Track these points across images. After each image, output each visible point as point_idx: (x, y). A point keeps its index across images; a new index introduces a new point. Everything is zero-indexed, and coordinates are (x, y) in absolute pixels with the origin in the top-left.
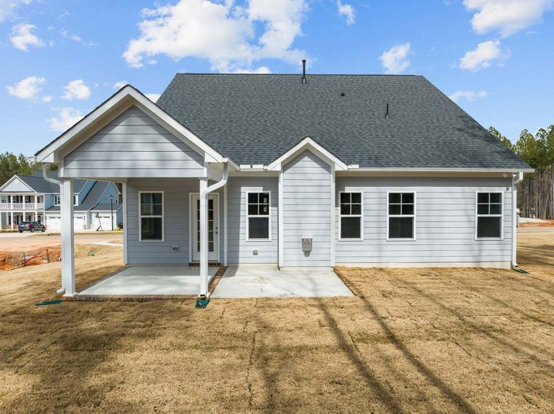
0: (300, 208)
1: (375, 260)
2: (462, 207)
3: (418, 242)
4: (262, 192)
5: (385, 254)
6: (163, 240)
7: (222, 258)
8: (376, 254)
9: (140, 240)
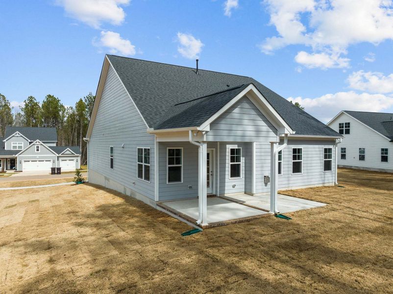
0: (263, 158)
1: (287, 186)
2: (318, 155)
3: (304, 175)
4: (237, 148)
5: (291, 182)
6: (182, 182)
7: (216, 191)
8: (286, 182)
9: (167, 183)
